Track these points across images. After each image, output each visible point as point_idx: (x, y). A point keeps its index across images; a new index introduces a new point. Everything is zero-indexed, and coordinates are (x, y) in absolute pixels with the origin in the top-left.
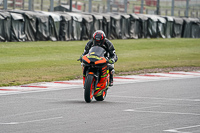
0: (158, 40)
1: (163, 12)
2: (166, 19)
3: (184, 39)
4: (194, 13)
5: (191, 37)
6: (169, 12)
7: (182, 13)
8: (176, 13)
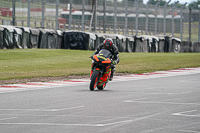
0: (15, 50)
1: (19, 23)
2: (23, 29)
3: (40, 50)
4: (50, 24)
5: (47, 47)
6: (25, 23)
7: (38, 24)
8: (32, 23)
